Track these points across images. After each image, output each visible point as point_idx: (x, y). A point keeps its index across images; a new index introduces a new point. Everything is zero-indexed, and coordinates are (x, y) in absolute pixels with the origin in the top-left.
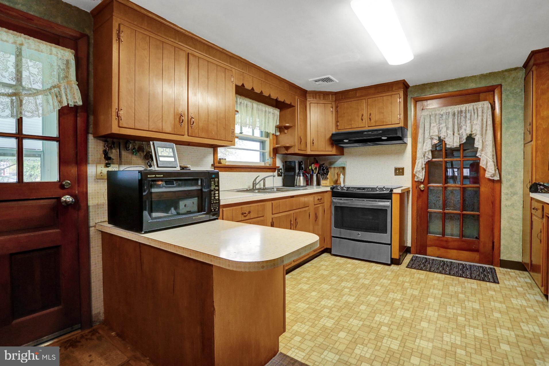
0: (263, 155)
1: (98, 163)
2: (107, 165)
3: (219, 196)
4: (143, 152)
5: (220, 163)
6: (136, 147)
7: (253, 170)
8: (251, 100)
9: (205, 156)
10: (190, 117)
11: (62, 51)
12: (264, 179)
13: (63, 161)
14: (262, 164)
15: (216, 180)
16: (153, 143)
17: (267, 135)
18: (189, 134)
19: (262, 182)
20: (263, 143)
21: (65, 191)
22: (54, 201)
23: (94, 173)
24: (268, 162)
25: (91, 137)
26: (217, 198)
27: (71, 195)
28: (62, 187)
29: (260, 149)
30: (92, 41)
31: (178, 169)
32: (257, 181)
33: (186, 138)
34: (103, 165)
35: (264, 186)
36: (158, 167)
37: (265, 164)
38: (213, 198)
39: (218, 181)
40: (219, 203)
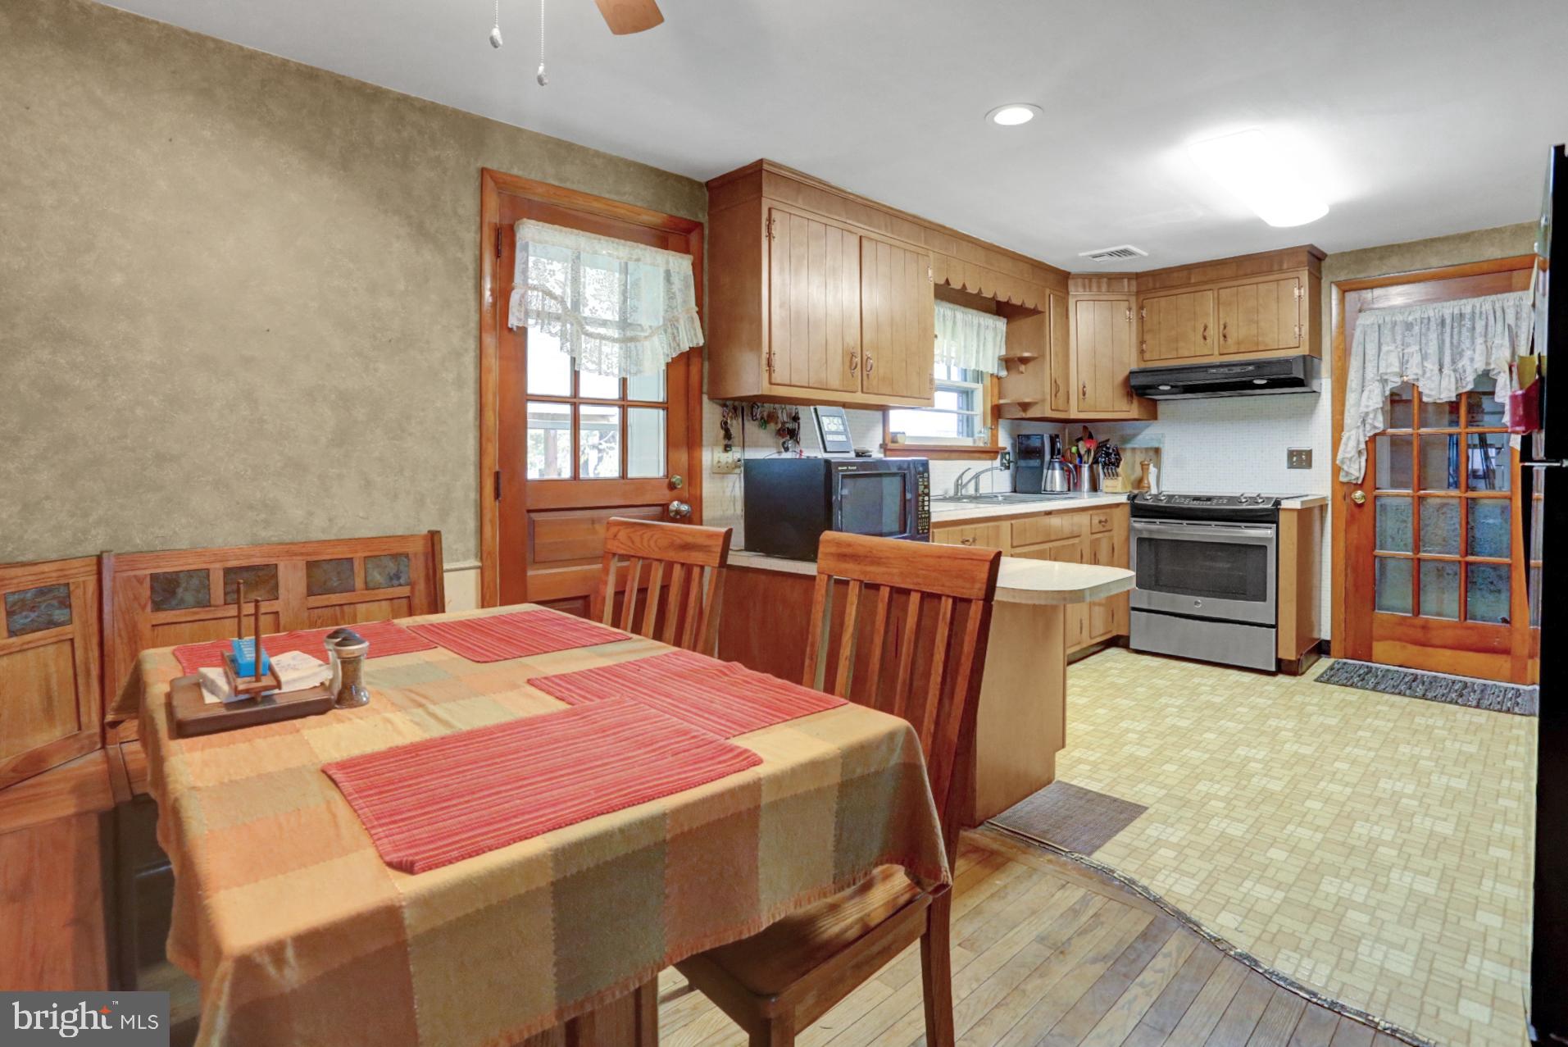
0: (967, 423)
1: (715, 444)
2: (727, 448)
3: (929, 506)
4: (776, 423)
5: (894, 441)
6: (765, 414)
7: (954, 455)
8: (952, 306)
9: (869, 428)
10: (865, 358)
11: (680, 260)
12: (977, 477)
13: (670, 444)
14: (968, 442)
15: (926, 475)
16: (816, 410)
17: (979, 376)
18: (865, 390)
19: (973, 483)
20: (967, 394)
21: (675, 493)
22: (659, 509)
23: (709, 463)
24: (981, 436)
25: (705, 398)
26: (926, 508)
27: (682, 501)
28: (672, 486)
29: (959, 408)
30: (706, 232)
31: (852, 454)
32: (965, 479)
33: (859, 398)
34: (721, 448)
35: (977, 490)
36: (826, 451)
37: (974, 441)
38: (920, 509)
39: (928, 478)
40: (929, 518)
